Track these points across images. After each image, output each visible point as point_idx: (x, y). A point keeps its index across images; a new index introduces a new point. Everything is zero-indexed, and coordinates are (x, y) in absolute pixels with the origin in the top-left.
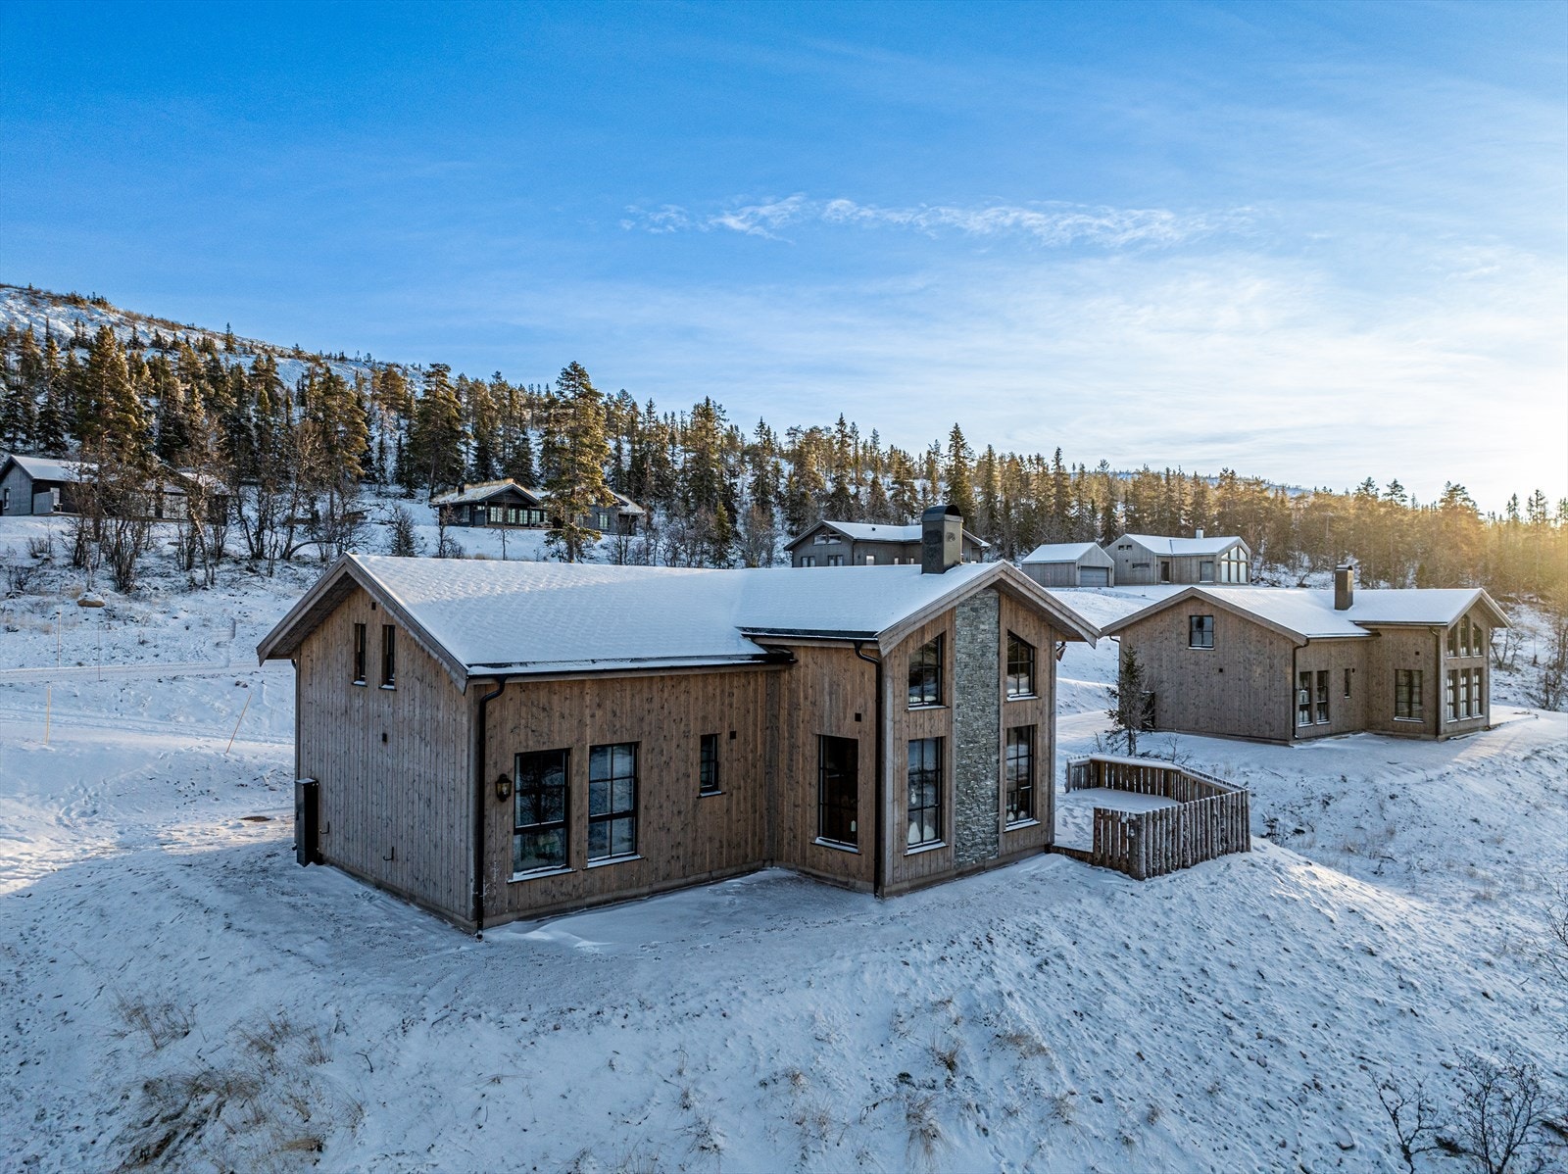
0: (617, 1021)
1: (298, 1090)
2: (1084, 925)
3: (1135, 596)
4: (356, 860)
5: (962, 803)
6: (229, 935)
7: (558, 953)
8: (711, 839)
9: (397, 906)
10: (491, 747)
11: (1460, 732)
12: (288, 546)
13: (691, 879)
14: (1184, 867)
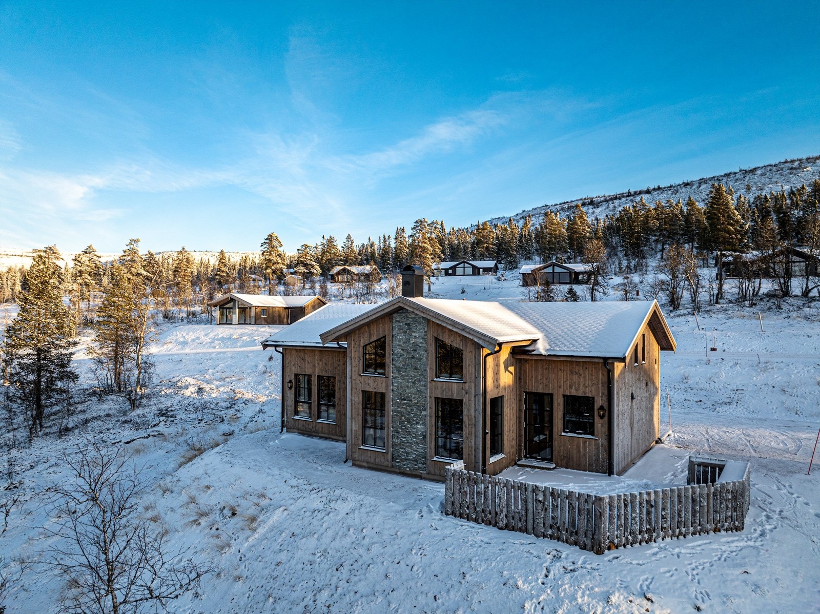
12: (807, 287)
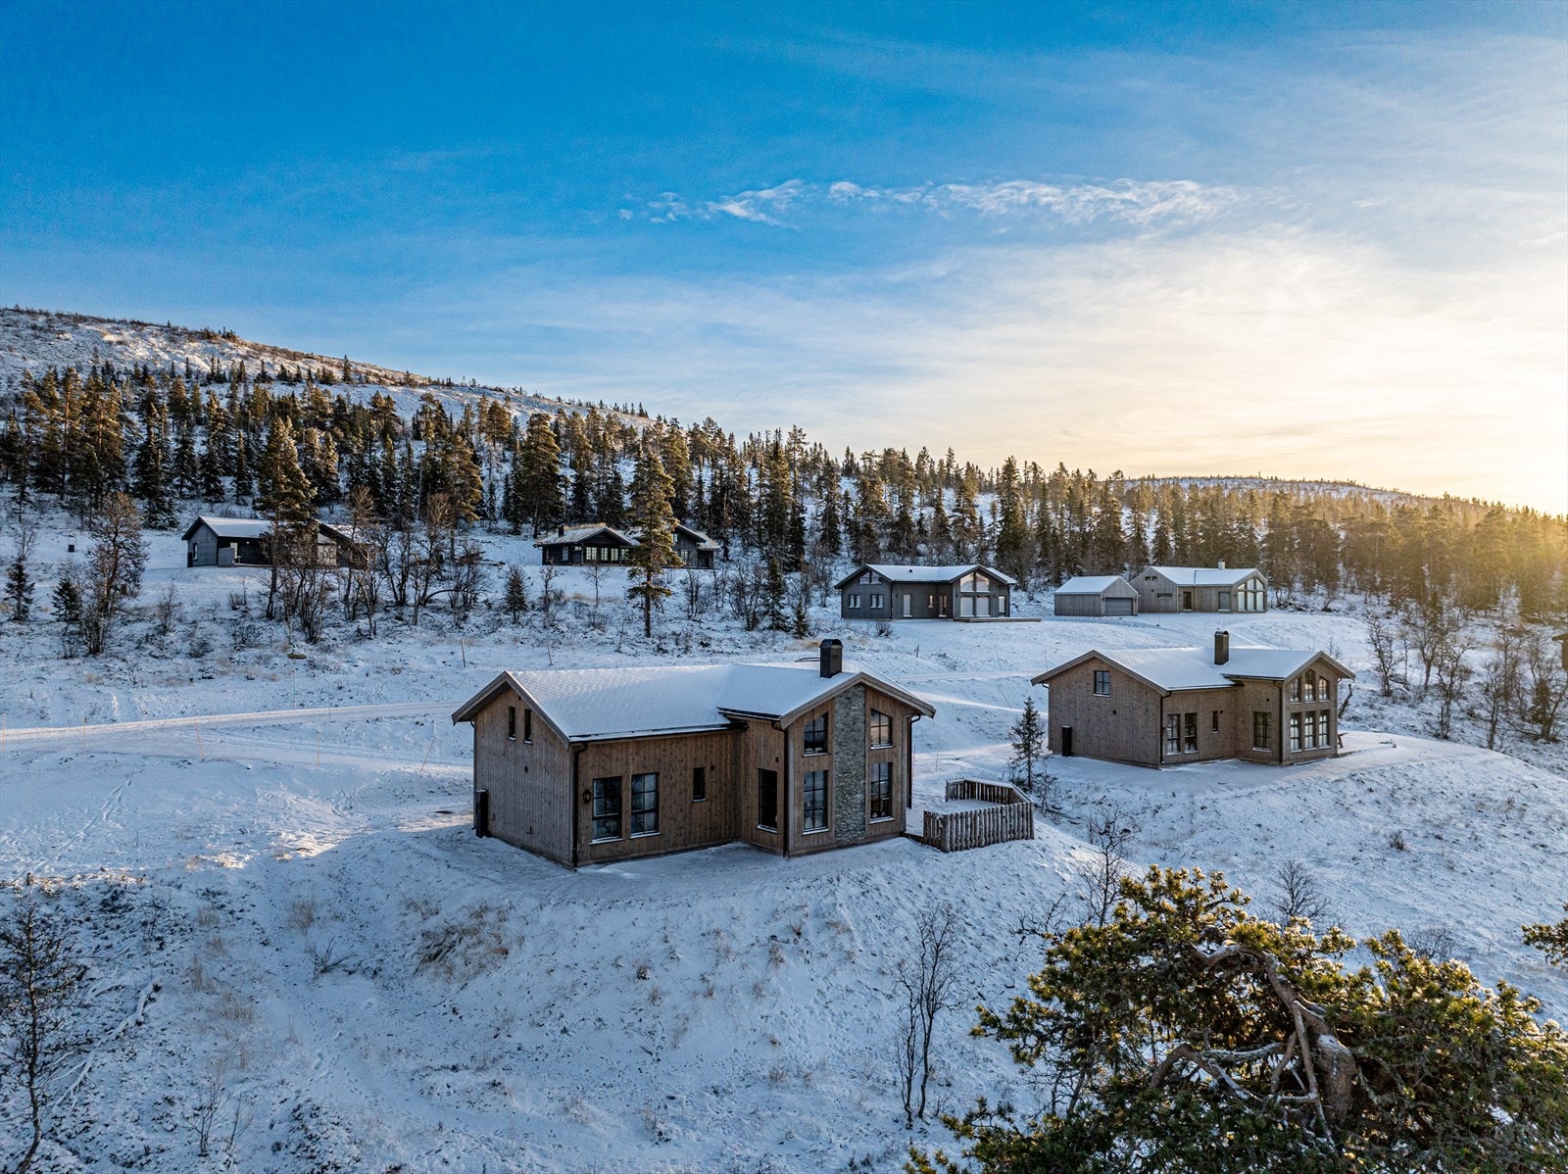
0: (638, 906)
1: (495, 931)
2: (899, 874)
3: (1150, 626)
4: (510, 833)
5: (840, 807)
6: (449, 870)
7: (613, 877)
8: (700, 825)
9: (534, 858)
10: (581, 777)
11: (1305, 759)
13: (689, 846)
14: (979, 846)
